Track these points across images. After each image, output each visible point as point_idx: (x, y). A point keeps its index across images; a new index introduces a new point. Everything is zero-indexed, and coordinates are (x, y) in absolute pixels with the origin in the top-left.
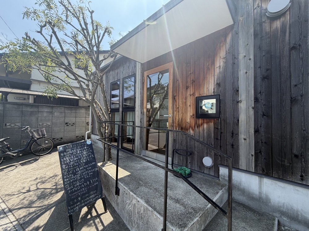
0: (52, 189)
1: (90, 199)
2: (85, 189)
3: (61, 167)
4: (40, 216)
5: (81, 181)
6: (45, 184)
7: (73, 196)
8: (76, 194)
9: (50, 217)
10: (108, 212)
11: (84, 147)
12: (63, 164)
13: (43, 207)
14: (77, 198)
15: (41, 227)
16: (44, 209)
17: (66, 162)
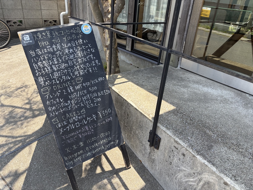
0: (25, 109)
1: (100, 146)
2: (89, 128)
3: (36, 81)
4: (17, 154)
5: (80, 113)
6: (11, 98)
7: (69, 138)
8: (74, 136)
9: (32, 158)
10: (132, 168)
11: (77, 39)
12: (39, 76)
13: (19, 139)
14: (77, 142)
15: (22, 173)
16: (20, 143)
17: (45, 70)
